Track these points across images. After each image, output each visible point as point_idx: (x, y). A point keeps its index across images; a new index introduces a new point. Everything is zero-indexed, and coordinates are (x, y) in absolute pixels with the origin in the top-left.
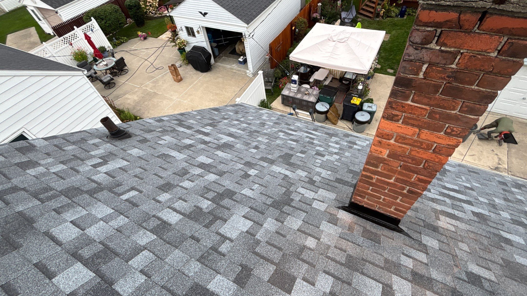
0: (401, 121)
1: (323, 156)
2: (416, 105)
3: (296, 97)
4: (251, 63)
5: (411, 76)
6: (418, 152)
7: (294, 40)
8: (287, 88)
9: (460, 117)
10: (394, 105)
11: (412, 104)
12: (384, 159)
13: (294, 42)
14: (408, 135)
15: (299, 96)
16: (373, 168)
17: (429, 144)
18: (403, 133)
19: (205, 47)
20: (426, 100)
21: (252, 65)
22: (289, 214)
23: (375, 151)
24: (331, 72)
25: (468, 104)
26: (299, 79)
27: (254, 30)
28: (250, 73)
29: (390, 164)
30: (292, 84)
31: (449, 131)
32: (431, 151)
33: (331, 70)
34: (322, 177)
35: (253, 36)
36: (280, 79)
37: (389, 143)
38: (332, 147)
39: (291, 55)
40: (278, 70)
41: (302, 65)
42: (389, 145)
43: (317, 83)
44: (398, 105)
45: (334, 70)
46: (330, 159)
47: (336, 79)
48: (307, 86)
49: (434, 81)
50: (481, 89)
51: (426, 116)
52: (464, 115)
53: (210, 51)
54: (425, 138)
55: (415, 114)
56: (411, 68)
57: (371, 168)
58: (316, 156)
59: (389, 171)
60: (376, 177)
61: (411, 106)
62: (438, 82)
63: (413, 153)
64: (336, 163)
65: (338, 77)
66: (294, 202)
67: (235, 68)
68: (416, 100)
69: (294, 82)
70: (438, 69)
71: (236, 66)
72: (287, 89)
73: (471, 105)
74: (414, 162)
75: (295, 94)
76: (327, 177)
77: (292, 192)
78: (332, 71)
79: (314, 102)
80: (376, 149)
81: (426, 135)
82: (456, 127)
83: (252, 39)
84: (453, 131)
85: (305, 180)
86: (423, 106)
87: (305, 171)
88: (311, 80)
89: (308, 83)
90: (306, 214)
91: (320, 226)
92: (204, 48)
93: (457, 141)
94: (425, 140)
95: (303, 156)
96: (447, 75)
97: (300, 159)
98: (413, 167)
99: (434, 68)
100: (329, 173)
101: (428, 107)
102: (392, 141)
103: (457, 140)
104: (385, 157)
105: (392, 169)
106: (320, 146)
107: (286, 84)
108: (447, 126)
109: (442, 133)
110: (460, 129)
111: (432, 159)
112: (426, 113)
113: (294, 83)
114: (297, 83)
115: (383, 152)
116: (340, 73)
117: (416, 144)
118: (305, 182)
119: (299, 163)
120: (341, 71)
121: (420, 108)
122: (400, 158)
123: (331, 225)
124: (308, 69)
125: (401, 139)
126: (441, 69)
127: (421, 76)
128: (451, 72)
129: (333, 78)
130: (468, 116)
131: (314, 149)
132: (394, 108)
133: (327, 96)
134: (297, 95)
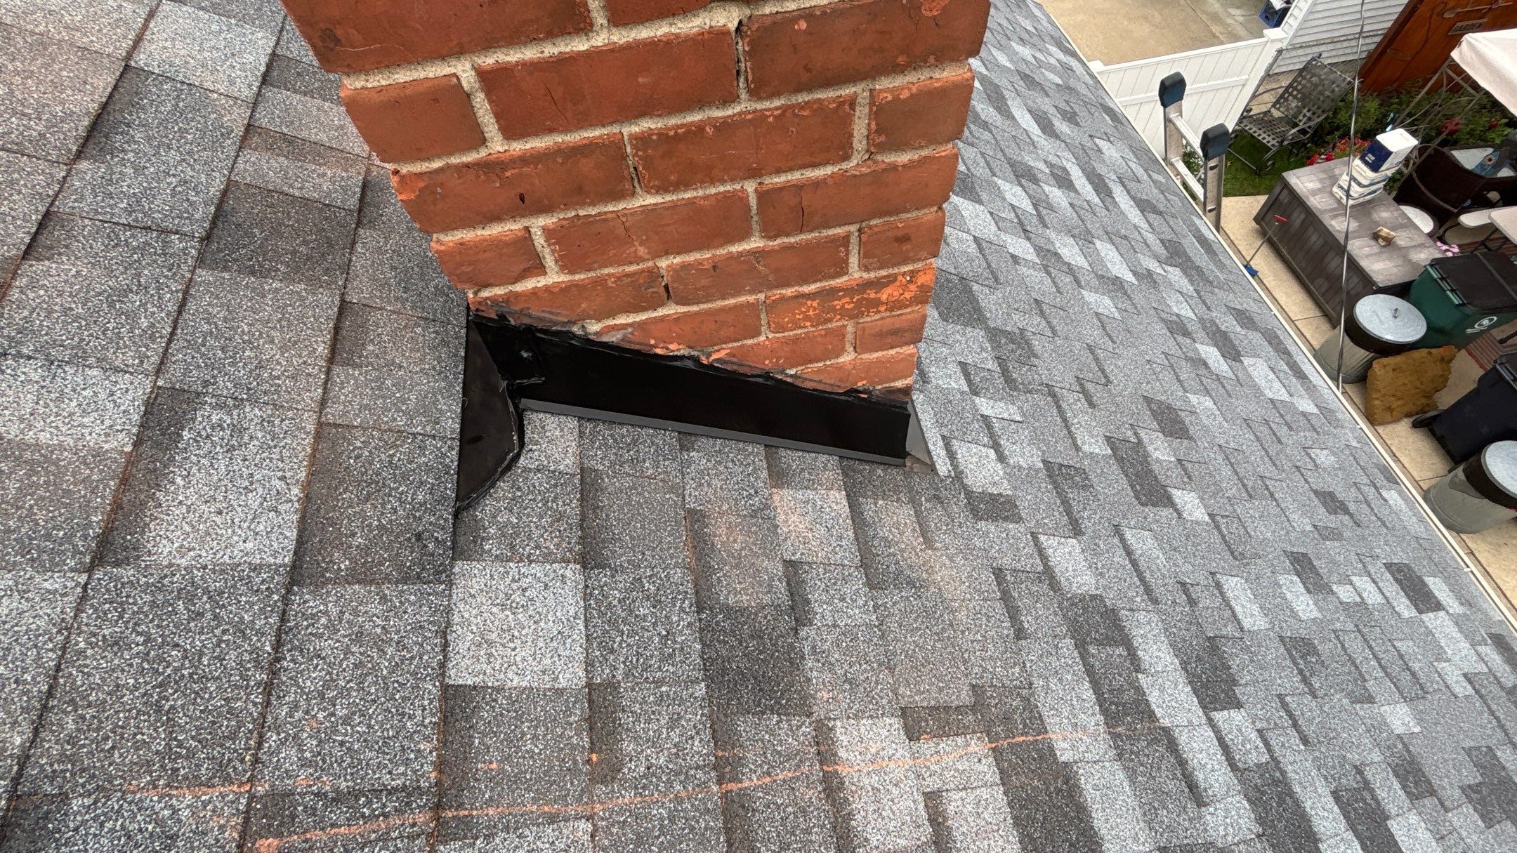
3: (1326, 219)
15: (1341, 225)
30: (1357, 163)
43: (1485, 244)
48: (1423, 222)
69: (1379, 157)
75: (1333, 211)
79: (1373, 283)
88: (1473, 219)
113: (1372, 159)
124: (1505, 172)
133: (1452, 291)
134: (1335, 217)
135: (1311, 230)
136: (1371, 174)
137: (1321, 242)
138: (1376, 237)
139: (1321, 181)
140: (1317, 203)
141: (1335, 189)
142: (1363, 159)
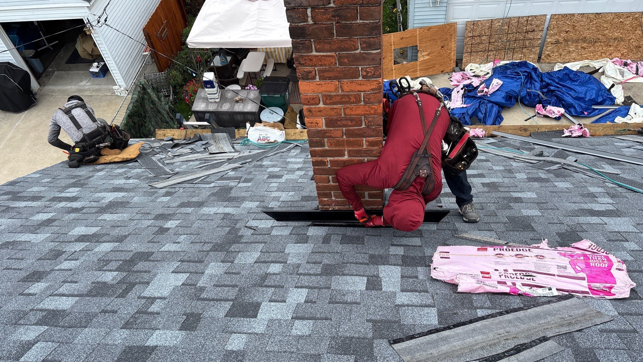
0: (317, 77)
1: (280, 177)
2: (321, 54)
3: (220, 110)
4: (118, 72)
5: (302, 24)
6: (351, 109)
7: (188, 13)
8: (200, 98)
9: (364, 55)
10: (301, 60)
11: (317, 54)
12: (324, 131)
13: (189, 17)
14: (332, 92)
15: (226, 107)
16: (320, 149)
17: (355, 95)
18: (326, 91)
19: (11, 62)
20: (327, 46)
21: (122, 74)
22: (239, 252)
23: (311, 124)
24: (269, 54)
25: (364, 39)
26: (216, 78)
27: (105, 10)
28: (122, 89)
29: (333, 135)
30: (207, 90)
31: (365, 73)
32: (362, 103)
33: (269, 50)
34: (282, 201)
35: (106, 20)
36: (182, 86)
37: (319, 108)
38: (292, 163)
39: (188, 40)
40: (174, 72)
41: (215, 52)
42: (320, 111)
43: (251, 77)
44: (305, 59)
45: (273, 50)
46: (292, 177)
47: (281, 64)
48: (236, 87)
49: (324, 24)
50: (365, 22)
51: (337, 64)
52: (367, 52)
53: (25, 68)
54: (348, 90)
55: (325, 65)
56: (297, 16)
57: (317, 149)
58: (268, 180)
59: (336, 145)
60: (329, 159)
61: (318, 56)
62: (328, 24)
63: (348, 112)
64: (300, 180)
65: (284, 61)
66: (245, 237)
67: (87, 87)
68: (319, 48)
69: (209, 84)
70: (320, 10)
71: (88, 84)
72: (201, 101)
73: (367, 40)
74: (354, 123)
75: (218, 106)
76: (289, 199)
77: (240, 229)
78: (271, 52)
79: (255, 112)
80: (311, 122)
81: (348, 85)
82: (368, 67)
83: (107, 27)
84: (367, 72)
85: (257, 211)
86: (329, 54)
87: (255, 201)
88: (240, 75)
89: (237, 82)
90: (263, 244)
91: (284, 250)
92: (9, 63)
93: (378, 82)
94: (349, 92)
95: (249, 184)
96: (331, 15)
97: (245, 190)
98: (356, 129)
99: (317, 11)
100: (291, 193)
101: (333, 53)
102: (321, 105)
103: (376, 81)
104: (324, 128)
105: (338, 141)
106: (273, 166)
107: (195, 92)
108: (360, 69)
109: (361, 78)
110: (372, 68)
111: (368, 113)
112: (335, 60)
113: (208, 86)
114: (216, 85)
115: (318, 122)
116: (284, 53)
117: (344, 100)
118: (258, 213)
119: (244, 194)
120: (285, 48)
121: (326, 56)
122: (339, 123)
123: (299, 245)
124: (229, 58)
125: (328, 99)
126: (323, 10)
127: (310, 22)
128: (333, 11)
129: (275, 64)
130: (371, 52)
131: (264, 172)
132: (303, 64)
133: (274, 95)
134: (221, 107)
135: (221, 116)
136: (215, 89)
137: (228, 117)
138: (237, 102)
139: (203, 102)
140: (212, 108)
141: (210, 100)
142: (207, 88)
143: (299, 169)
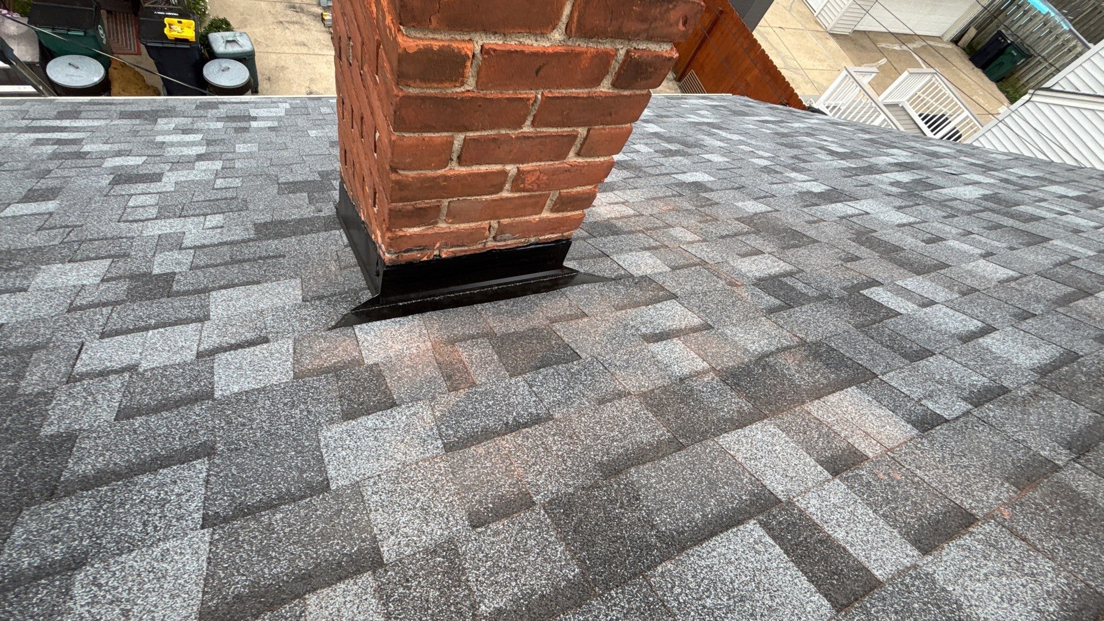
87: (89, 259)
90: (201, 465)
95: (51, 206)
97: (38, 223)
100: (216, 220)
106: (119, 154)
118: (116, 303)
119: (37, 240)
131: (95, 170)
133: (69, 30)
143: (200, 157)
